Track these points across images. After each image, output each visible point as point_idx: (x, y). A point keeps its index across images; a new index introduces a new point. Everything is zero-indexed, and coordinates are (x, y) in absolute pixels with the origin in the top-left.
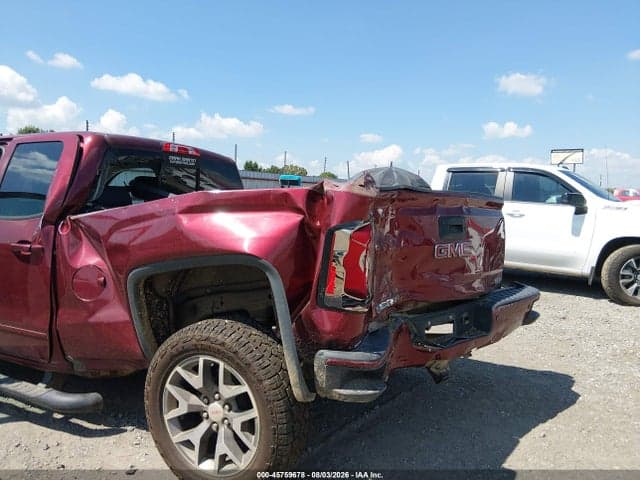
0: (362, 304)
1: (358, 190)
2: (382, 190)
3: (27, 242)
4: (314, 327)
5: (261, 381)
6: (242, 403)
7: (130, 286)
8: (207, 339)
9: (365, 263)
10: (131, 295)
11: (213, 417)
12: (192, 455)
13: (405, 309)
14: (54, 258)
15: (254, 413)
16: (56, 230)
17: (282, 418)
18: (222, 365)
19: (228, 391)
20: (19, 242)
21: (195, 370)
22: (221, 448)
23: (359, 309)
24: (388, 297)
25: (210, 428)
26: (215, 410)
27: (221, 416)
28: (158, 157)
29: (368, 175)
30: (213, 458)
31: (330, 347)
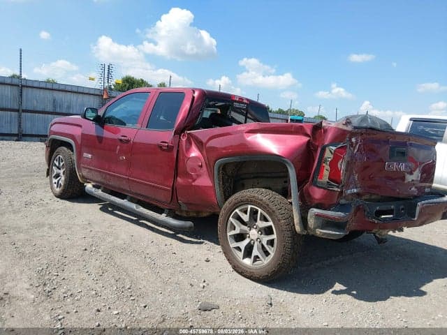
0: (338, 187)
1: (341, 127)
2: (355, 128)
3: (166, 143)
4: (309, 196)
5: (279, 220)
6: (268, 231)
7: (216, 168)
8: (254, 197)
9: (342, 166)
10: (216, 172)
11: (252, 237)
12: (240, 255)
13: (363, 198)
14: (178, 151)
15: (274, 236)
16: (180, 138)
17: (289, 240)
18: (260, 211)
19: (261, 224)
20: (162, 142)
21: (245, 212)
22: (255, 252)
23: (336, 189)
24: (353, 188)
25: (250, 243)
26: (254, 234)
27: (257, 237)
28: (228, 103)
29: (348, 119)
30: (250, 257)
31: (317, 208)
